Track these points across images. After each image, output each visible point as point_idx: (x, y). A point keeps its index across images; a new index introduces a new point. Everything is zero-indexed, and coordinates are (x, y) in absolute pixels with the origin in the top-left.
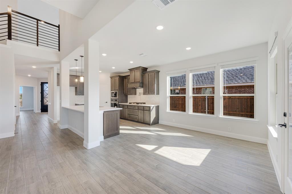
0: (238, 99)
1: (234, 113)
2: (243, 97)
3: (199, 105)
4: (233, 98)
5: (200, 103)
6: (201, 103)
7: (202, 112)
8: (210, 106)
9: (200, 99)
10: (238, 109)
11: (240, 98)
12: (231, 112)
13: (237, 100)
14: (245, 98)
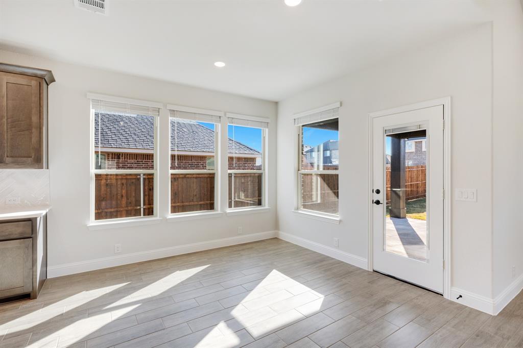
0: (196, 178)
1: (191, 203)
2: (202, 176)
3: (122, 196)
4: (190, 176)
5: (124, 191)
6: (127, 191)
7: (129, 214)
8: (147, 196)
9: (124, 181)
10: (196, 195)
11: (199, 177)
12: (187, 204)
13: (195, 180)
14: (204, 177)
